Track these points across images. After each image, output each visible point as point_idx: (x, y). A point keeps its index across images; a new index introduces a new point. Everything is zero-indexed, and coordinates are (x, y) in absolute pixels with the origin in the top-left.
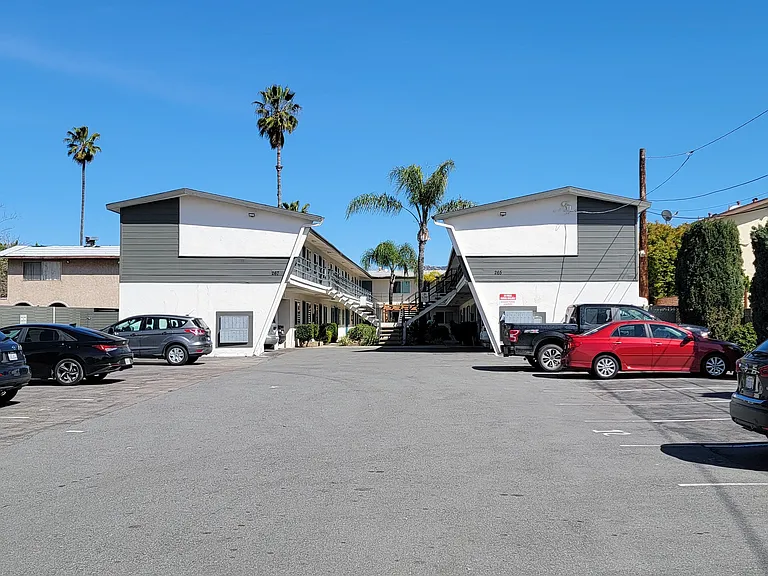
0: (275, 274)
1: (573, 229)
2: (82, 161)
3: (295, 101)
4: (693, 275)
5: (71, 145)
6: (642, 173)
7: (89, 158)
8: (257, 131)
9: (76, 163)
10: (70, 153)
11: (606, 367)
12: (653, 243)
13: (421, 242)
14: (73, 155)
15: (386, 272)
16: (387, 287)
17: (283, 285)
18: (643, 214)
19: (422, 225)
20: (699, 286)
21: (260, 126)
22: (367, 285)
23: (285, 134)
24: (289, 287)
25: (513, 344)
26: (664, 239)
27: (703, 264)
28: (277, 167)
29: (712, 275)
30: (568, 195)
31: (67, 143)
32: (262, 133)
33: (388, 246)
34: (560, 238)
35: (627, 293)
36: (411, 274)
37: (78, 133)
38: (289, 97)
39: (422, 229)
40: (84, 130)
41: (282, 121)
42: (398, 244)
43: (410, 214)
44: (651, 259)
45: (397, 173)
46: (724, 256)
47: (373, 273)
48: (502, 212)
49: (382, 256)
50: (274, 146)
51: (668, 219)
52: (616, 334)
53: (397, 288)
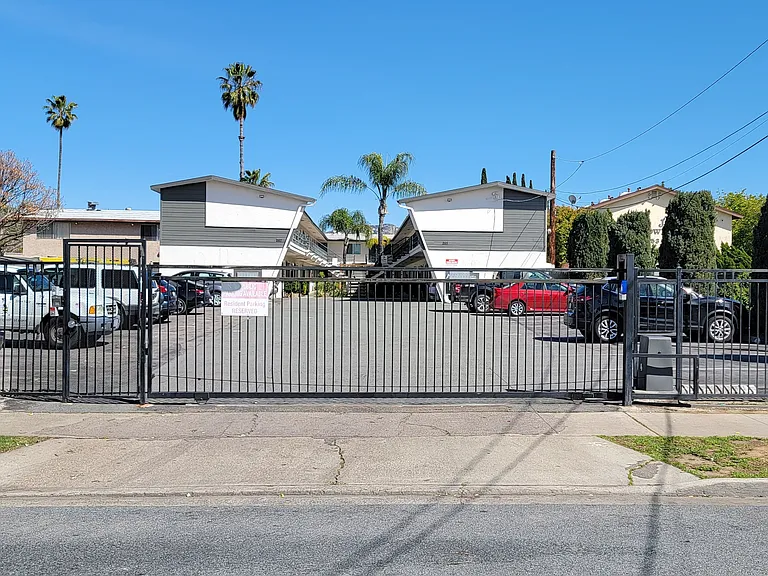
0: (278, 241)
1: (500, 212)
2: (59, 127)
3: (256, 78)
4: (579, 249)
5: (50, 112)
6: (553, 169)
7: (67, 124)
8: (222, 104)
9: (54, 129)
10: (49, 119)
11: (516, 309)
12: (560, 222)
13: (381, 215)
14: (51, 122)
15: (341, 235)
16: (341, 248)
17: (285, 249)
18: (552, 201)
19: (382, 201)
20: (582, 256)
21: (224, 99)
22: (323, 245)
23: (248, 108)
24: (289, 250)
25: (457, 294)
26: (568, 219)
27: (586, 242)
28: (240, 138)
29: (591, 250)
30: (497, 187)
31: (46, 110)
32: (226, 106)
33: (342, 212)
34: (490, 219)
35: (538, 260)
36: (362, 237)
37: (58, 102)
38: (251, 74)
39: (382, 205)
40: (63, 98)
41: (244, 95)
42: (351, 211)
43: (373, 193)
44: (558, 233)
45: (365, 160)
46: (599, 236)
47: (329, 236)
48: (448, 199)
49: (338, 221)
50: (237, 119)
51: (574, 202)
52: (524, 288)
53: (350, 250)
